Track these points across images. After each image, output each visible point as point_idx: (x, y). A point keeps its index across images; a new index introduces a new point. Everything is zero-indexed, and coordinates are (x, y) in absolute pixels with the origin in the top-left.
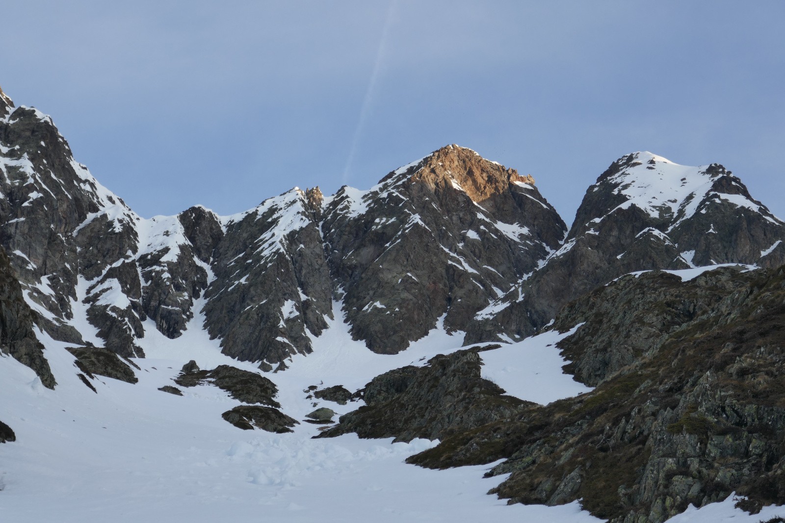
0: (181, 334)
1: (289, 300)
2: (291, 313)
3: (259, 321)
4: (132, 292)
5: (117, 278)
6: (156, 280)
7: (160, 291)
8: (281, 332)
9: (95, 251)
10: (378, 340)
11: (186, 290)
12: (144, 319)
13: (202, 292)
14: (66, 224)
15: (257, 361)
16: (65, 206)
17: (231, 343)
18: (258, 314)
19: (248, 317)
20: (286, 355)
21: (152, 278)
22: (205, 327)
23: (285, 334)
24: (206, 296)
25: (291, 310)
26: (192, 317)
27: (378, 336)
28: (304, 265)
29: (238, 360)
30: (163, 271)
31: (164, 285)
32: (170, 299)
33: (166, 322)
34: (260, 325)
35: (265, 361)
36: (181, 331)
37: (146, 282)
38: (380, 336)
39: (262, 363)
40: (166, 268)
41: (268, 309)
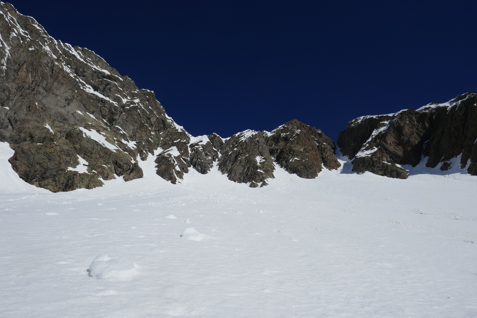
0: (208, 172)
1: (258, 156)
2: (260, 161)
3: (246, 163)
4: (185, 155)
5: (176, 146)
6: (197, 151)
7: (198, 154)
8: (259, 168)
9: (169, 139)
10: (303, 173)
11: (210, 156)
12: (190, 166)
13: (217, 160)
14: (155, 127)
15: (248, 182)
16: (155, 119)
17: (233, 174)
18: (245, 161)
19: (240, 161)
20: (264, 178)
21: (194, 150)
22: (219, 170)
23: (261, 168)
24: (218, 161)
25: (260, 160)
26: (213, 167)
27: (302, 171)
28: (260, 145)
29: (238, 182)
30: (199, 148)
31: (200, 152)
32: (202, 157)
33: (200, 167)
34: (247, 165)
35: (253, 181)
36: (208, 171)
37: (192, 152)
38: (303, 171)
39: (252, 183)
40: (201, 146)
41: (250, 158)
